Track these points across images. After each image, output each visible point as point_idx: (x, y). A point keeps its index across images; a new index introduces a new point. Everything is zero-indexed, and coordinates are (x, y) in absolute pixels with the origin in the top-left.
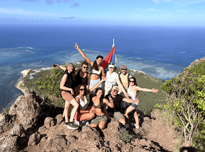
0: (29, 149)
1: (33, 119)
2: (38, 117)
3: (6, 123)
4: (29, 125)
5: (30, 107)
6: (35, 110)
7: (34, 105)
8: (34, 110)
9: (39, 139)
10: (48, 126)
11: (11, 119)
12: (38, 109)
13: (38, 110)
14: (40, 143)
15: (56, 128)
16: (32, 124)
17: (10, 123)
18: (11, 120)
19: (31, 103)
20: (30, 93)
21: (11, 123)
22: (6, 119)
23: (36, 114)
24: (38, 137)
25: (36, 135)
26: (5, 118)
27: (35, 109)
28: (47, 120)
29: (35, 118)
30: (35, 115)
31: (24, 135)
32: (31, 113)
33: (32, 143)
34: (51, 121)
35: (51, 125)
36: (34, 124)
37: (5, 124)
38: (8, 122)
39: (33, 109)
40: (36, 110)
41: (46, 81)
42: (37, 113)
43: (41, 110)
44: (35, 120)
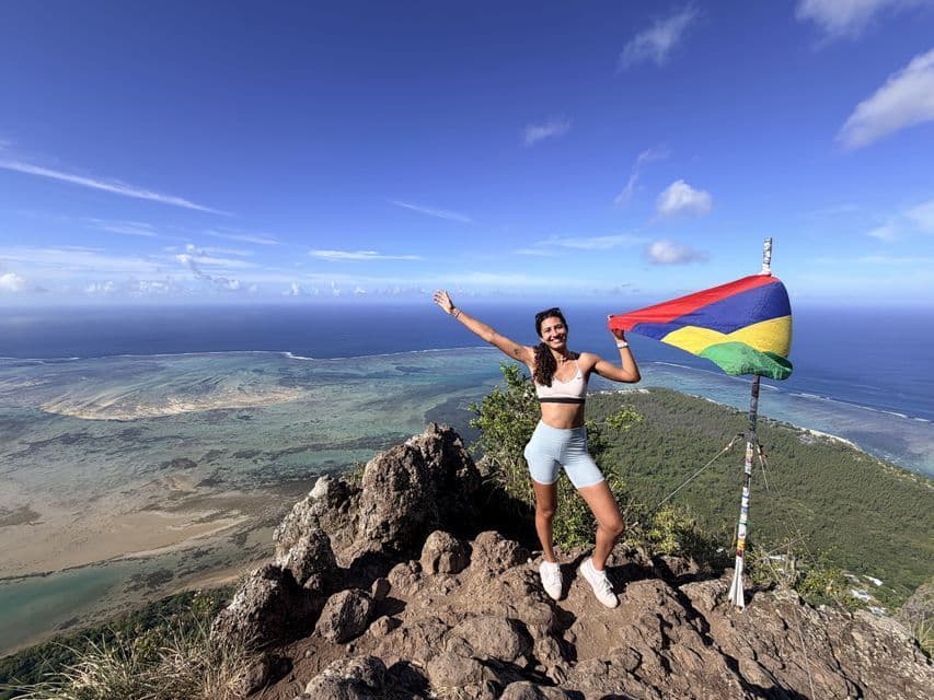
0: (308, 653)
1: (385, 525)
2: (401, 521)
3: (330, 507)
4: (372, 539)
5: (383, 480)
6: (396, 493)
7: (397, 474)
8: (393, 494)
9: (359, 618)
10: (428, 569)
11: (347, 498)
12: (407, 492)
13: (409, 494)
14: (361, 638)
15: (448, 590)
16: (383, 541)
17: (340, 510)
18: (344, 503)
19: (390, 466)
20: (436, 432)
21: (345, 511)
22: (330, 497)
23: (399, 511)
24: (358, 609)
25: (353, 599)
26: (329, 491)
27: (396, 490)
28: (434, 542)
29: (392, 523)
30: (393, 510)
31: (314, 582)
32: (380, 502)
33: (327, 631)
34: (444, 551)
35: (441, 569)
36: (392, 542)
37: (325, 511)
38: (338, 507)
39: (392, 488)
40: (399, 496)
41: (490, 405)
42: (404, 505)
43: (421, 500)
44: (392, 530)
